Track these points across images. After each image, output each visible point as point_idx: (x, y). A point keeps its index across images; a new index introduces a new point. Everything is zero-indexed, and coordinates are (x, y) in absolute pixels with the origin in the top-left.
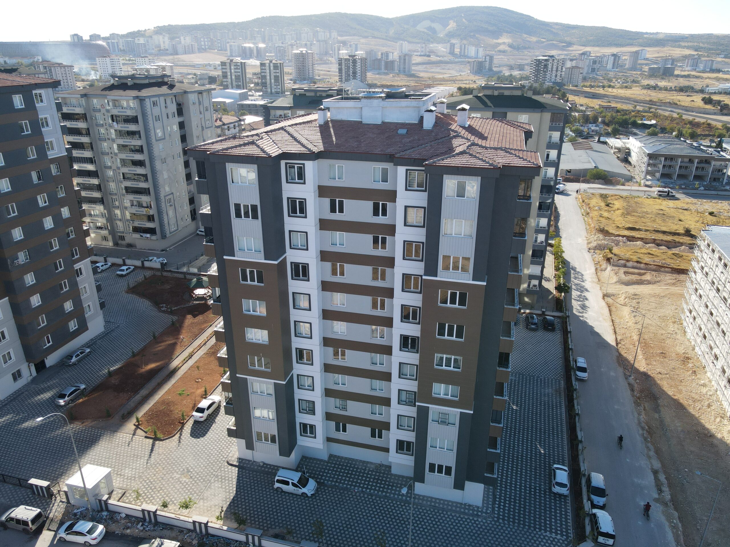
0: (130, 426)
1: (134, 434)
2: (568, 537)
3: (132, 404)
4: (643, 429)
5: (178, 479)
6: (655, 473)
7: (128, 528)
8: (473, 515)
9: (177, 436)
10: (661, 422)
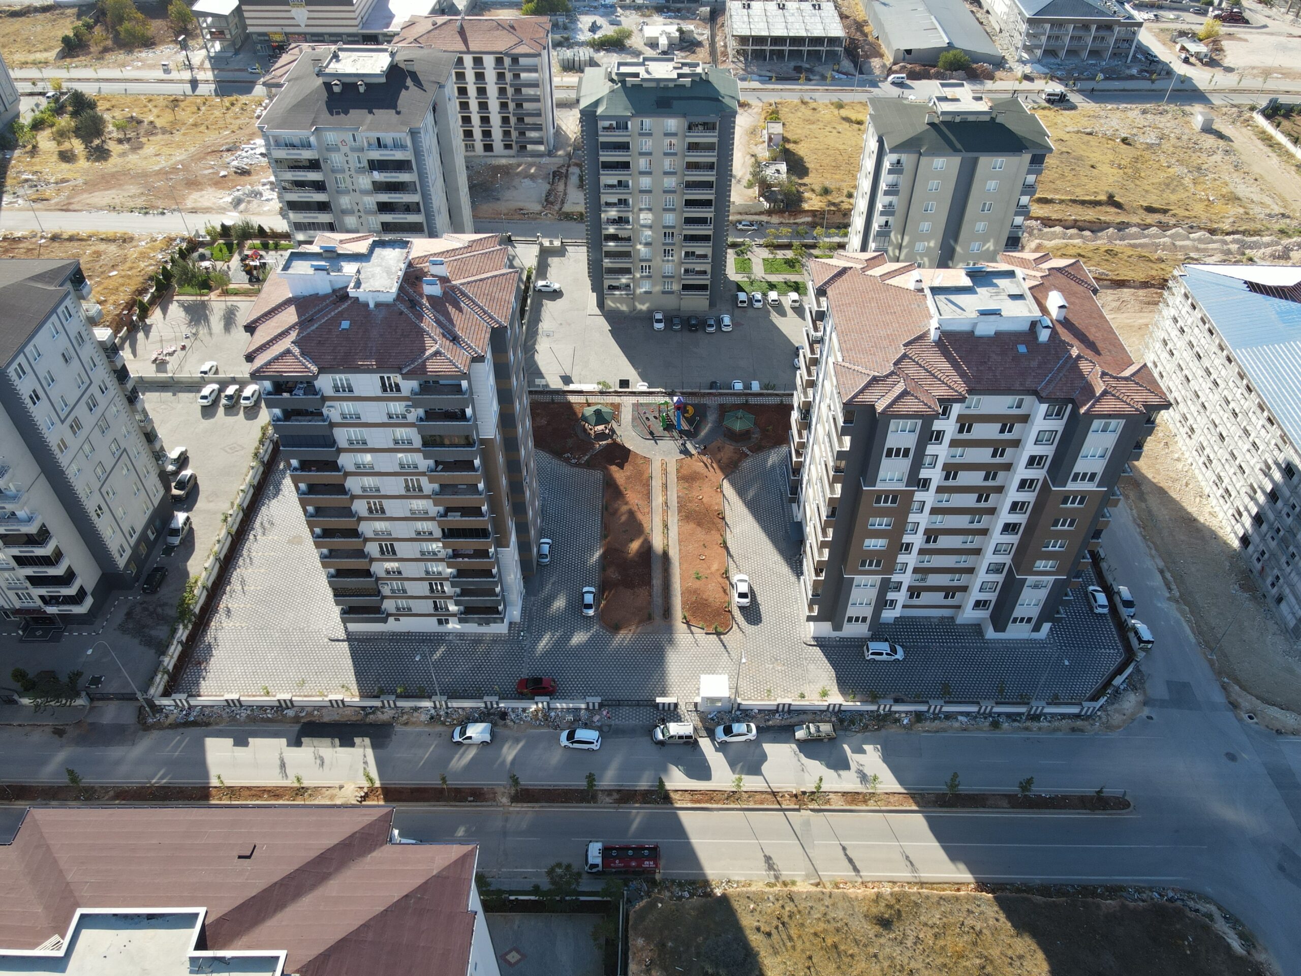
0: (680, 626)
1: (692, 633)
2: (1119, 650)
3: (658, 600)
4: (1139, 525)
5: (773, 668)
6: (1162, 572)
7: (768, 720)
8: (1041, 648)
9: (735, 626)
10: (1150, 512)
